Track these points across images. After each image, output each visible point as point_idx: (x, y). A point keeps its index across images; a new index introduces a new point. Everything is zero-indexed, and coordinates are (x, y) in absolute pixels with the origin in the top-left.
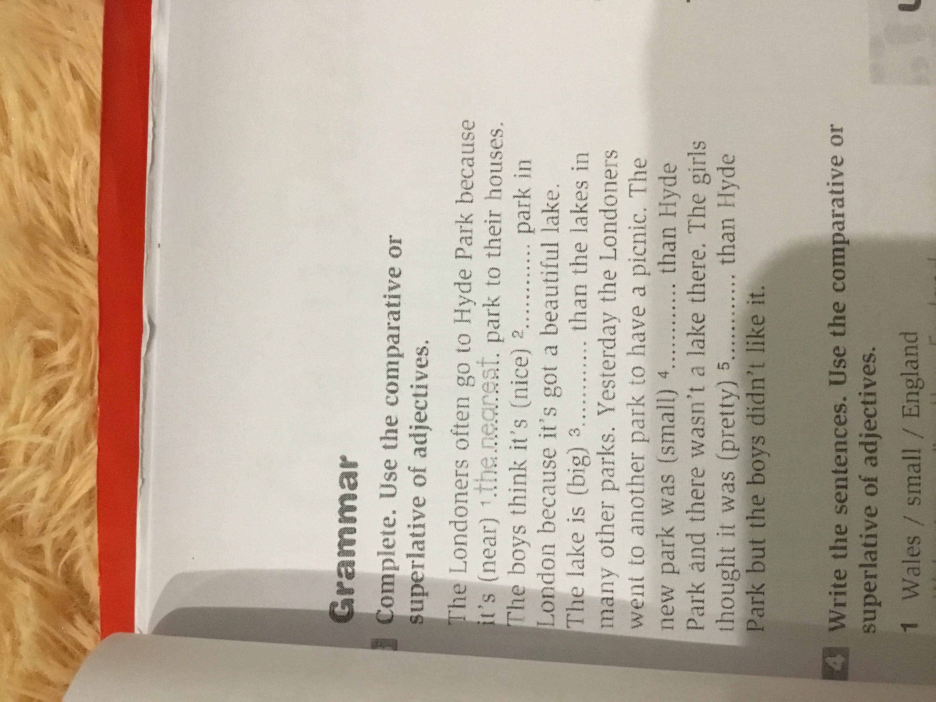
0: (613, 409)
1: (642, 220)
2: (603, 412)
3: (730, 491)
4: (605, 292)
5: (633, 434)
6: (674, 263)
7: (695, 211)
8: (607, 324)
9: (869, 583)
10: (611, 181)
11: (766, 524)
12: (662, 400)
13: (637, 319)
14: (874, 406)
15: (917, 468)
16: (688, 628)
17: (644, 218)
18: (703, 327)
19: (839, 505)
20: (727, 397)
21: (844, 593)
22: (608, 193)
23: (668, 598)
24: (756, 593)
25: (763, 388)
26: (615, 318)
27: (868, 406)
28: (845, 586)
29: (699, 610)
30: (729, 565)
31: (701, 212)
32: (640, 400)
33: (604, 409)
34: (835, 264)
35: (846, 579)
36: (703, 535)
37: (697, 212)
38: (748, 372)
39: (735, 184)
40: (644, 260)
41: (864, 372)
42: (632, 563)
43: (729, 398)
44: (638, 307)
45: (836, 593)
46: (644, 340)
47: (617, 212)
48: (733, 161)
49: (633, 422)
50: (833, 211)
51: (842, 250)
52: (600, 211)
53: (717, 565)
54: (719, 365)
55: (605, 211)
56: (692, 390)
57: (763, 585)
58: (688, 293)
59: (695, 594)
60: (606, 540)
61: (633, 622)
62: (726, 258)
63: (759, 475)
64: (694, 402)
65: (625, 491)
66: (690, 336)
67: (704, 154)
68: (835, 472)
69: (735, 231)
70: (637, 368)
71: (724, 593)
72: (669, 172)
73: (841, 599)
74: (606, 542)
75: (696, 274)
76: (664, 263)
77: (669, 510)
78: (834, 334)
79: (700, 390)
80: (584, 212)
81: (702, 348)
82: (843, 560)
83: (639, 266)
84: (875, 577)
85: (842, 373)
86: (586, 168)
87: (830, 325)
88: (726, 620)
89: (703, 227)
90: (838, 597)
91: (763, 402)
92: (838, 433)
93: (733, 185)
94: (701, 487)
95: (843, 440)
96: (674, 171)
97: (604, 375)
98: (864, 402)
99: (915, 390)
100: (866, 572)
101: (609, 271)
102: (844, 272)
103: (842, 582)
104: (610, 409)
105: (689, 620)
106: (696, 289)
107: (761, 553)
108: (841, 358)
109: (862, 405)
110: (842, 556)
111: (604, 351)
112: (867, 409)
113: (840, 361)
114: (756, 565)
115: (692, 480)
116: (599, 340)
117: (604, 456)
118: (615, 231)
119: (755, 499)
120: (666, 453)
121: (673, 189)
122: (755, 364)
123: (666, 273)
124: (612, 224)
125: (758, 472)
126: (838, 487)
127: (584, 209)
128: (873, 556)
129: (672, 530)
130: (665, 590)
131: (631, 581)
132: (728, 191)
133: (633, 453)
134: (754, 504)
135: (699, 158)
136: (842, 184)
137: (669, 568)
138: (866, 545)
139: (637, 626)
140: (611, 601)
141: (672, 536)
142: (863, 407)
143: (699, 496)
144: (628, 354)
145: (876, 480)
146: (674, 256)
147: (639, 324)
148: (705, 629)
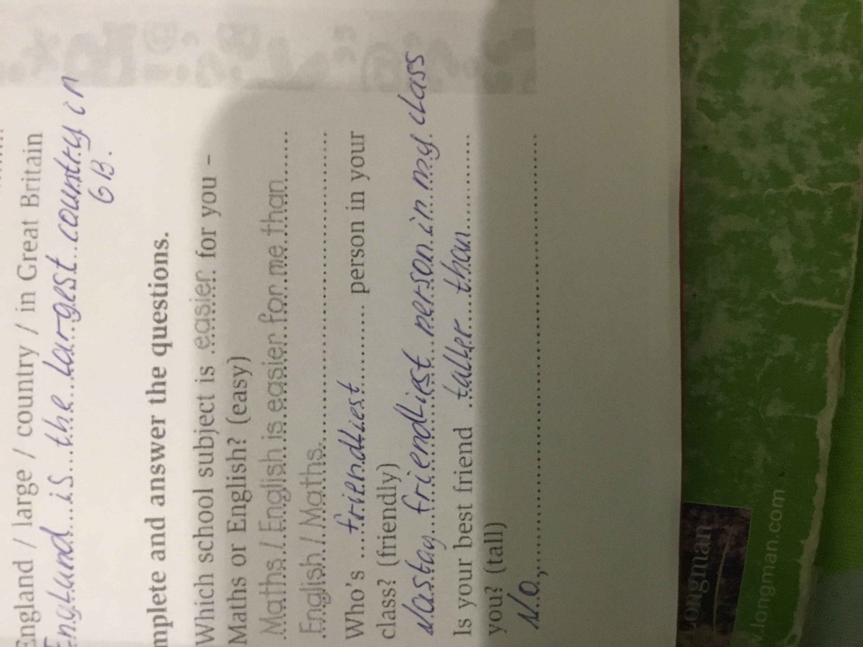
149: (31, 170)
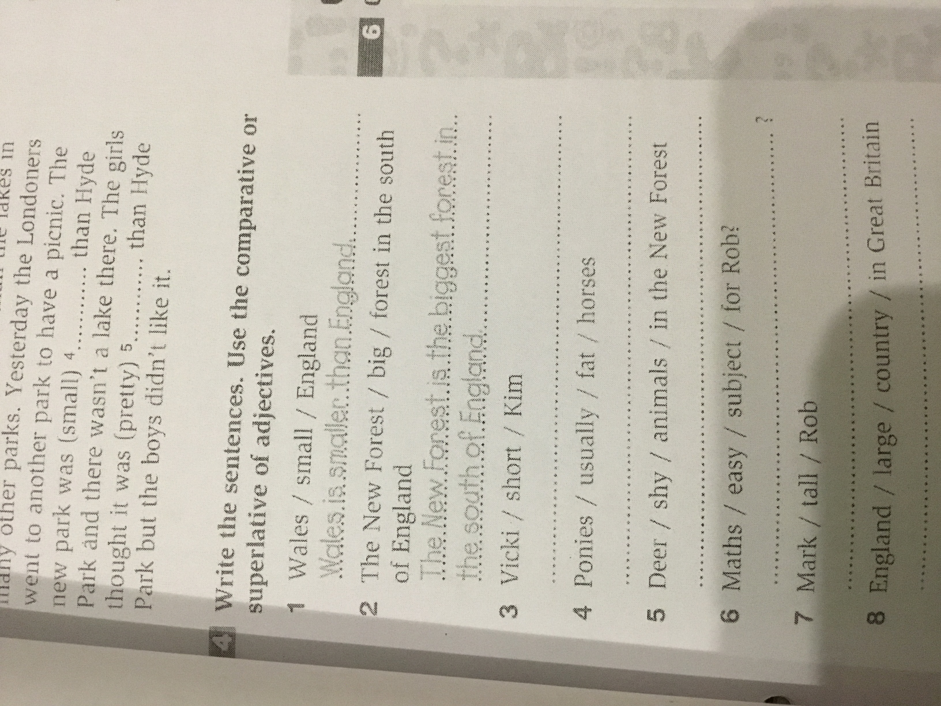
0: (20, 390)
1: (59, 206)
2: (11, 392)
3: (125, 470)
4: (20, 275)
5: (37, 414)
6: (87, 247)
7: (109, 198)
8: (20, 307)
9: (255, 562)
10: (33, 168)
11: (157, 503)
12: (66, 381)
13: (47, 302)
14: (269, 386)
15: (308, 448)
16: (79, 605)
17: (61, 204)
18: (110, 309)
19: (230, 484)
20: (127, 378)
21: (231, 572)
22: (30, 180)
23: (61, 575)
24: (146, 571)
25: (163, 369)
26: (27, 301)
27: (264, 387)
28: (231, 565)
29: (90, 587)
30: (120, 543)
31: (115, 198)
32: (46, 381)
33: (12, 390)
34: (240, 249)
35: (234, 558)
36: (97, 514)
37: (111, 198)
38: (150, 354)
39: (148, 171)
40: (59, 245)
41: (263, 353)
42: (29, 540)
43: (130, 379)
44: (50, 290)
45: (223, 572)
46: (54, 322)
47: (37, 198)
48: (149, 150)
49: (38, 402)
50: (242, 197)
51: (249, 235)
52: (21, 197)
53: (109, 543)
54: (122, 347)
55: (26, 197)
56: (95, 371)
57: (152, 563)
58: (98, 276)
59: (87, 572)
60: (6, 518)
61: (27, 598)
62: (136, 243)
63: (154, 454)
64: (96, 383)
65: (26, 469)
66: (96, 318)
67: (121, 143)
68: (228, 451)
69: (146, 216)
70: (46, 349)
71: (114, 570)
72: (88, 160)
73: (227, 578)
74: (6, 520)
75: (106, 258)
76: (77, 247)
77: (67, 489)
78: (236, 317)
79: (103, 371)
80: (6, 198)
81: (107, 330)
82: (231, 538)
83: (53, 250)
84: (262, 556)
85: (241, 355)
86: (11, 157)
87: (232, 308)
88: (115, 597)
89: (116, 212)
90: (224, 576)
91: (162, 382)
92: (233, 413)
93: (147, 173)
94: (98, 466)
95: (237, 420)
96: (92, 160)
97: (14, 356)
98: (260, 383)
99: (310, 371)
100: (253, 550)
101: (25, 255)
102: (248, 256)
103: (229, 561)
104: (17, 390)
105: (80, 597)
106: (106, 273)
107: (151, 531)
108: (241, 340)
109: (258, 386)
110: (229, 535)
111: (16, 333)
112: (262, 390)
113: (240, 343)
114: (146, 543)
115: (90, 459)
116: (12, 322)
117: (9, 436)
118: (33, 217)
119: (149, 478)
120: (67, 433)
121: (90, 176)
122: (157, 346)
123: (78, 257)
124: (31, 210)
125: (153, 452)
126: (229, 466)
127: (6, 196)
128: (261, 535)
129: (68, 508)
130: (58, 567)
131: (26, 558)
132: (141, 178)
133: (35, 433)
134: (148, 483)
135: (116, 147)
136: (252, 172)
137: (63, 546)
138: (254, 524)
139: (31, 602)
140: (7, 577)
141: (68, 514)
142: (259, 387)
143: (96, 475)
144: (37, 336)
145: (267, 459)
146: (87, 240)
147: (50, 307)
148: (94, 606)
149: (870, 154)
